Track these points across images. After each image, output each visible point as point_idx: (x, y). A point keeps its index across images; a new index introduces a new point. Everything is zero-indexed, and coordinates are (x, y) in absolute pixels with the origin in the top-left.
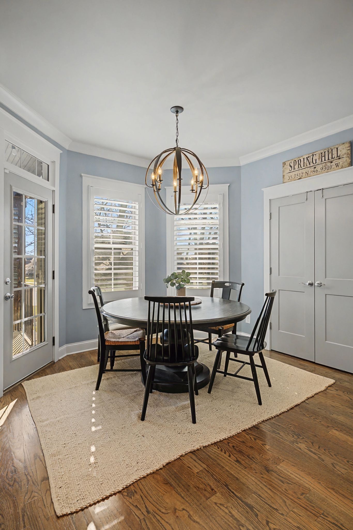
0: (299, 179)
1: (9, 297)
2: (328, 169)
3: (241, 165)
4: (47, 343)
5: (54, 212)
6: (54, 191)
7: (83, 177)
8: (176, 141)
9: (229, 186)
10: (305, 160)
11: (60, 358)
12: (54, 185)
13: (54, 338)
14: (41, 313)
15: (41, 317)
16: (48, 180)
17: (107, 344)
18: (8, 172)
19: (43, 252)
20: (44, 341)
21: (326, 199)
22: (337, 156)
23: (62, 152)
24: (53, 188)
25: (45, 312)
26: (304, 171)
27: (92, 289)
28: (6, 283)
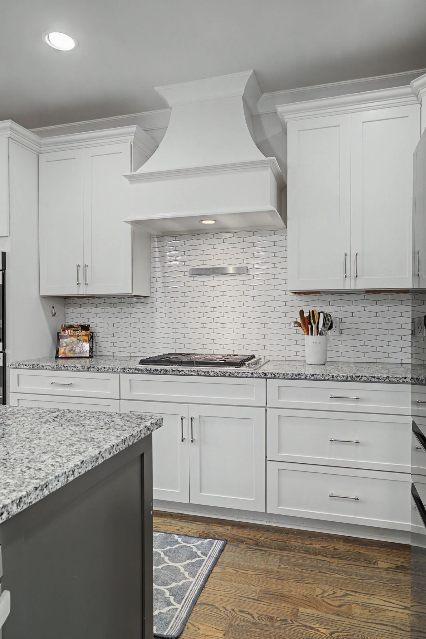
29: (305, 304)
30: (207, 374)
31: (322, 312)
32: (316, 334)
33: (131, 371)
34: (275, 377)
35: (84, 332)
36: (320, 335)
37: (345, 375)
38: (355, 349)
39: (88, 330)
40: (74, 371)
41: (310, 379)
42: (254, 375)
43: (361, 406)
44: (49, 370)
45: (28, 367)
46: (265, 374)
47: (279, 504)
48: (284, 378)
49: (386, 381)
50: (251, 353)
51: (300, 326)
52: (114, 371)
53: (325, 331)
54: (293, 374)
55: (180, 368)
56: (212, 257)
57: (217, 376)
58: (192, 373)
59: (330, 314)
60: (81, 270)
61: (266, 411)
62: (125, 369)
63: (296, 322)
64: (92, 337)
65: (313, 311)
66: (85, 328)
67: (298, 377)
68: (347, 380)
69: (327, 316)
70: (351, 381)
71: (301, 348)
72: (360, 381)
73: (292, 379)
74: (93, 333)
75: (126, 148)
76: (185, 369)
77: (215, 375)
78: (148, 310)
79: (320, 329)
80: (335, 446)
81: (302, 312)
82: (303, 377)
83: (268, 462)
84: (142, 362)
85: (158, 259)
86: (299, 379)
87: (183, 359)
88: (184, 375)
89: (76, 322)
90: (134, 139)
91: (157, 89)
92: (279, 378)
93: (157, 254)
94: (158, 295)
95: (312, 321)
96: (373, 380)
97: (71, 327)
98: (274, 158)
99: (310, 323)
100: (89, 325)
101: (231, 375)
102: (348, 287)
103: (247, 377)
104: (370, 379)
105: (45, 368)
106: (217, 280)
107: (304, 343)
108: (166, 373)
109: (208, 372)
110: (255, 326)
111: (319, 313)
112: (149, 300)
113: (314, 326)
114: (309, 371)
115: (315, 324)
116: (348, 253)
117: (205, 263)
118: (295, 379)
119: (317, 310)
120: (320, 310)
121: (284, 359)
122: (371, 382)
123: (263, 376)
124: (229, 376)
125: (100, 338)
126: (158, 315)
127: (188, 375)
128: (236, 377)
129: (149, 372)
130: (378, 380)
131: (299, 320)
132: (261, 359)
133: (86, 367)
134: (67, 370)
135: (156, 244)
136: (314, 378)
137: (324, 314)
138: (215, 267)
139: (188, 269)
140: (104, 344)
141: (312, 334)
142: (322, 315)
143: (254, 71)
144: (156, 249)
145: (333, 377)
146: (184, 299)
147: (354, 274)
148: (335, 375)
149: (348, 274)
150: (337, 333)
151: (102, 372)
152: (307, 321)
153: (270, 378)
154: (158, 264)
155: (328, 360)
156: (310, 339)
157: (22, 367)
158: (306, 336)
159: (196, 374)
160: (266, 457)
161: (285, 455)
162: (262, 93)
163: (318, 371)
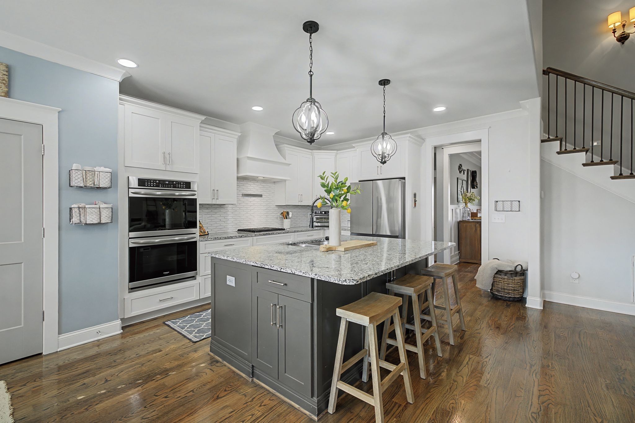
44: (223, 239)
45: (213, 239)
55: (273, 232)
60: (215, 192)
78: (224, 211)
108: (269, 234)
117: (248, 191)
138: (251, 194)
139: (241, 193)
146: (240, 206)
157: (209, 240)
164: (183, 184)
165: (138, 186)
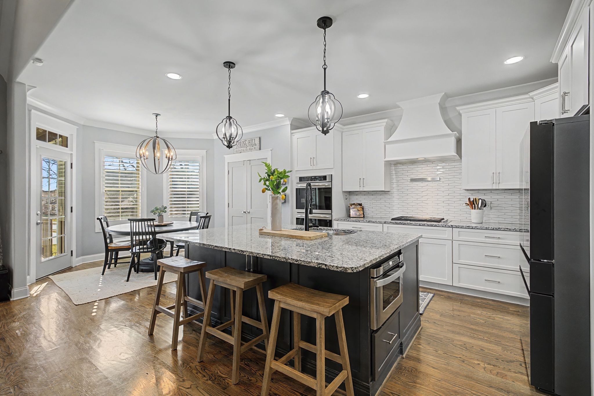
0: (240, 153)
1: (40, 223)
2: (251, 150)
3: (214, 138)
4: (67, 254)
5: (72, 168)
6: (72, 154)
7: (96, 144)
8: (156, 132)
9: (206, 151)
10: (243, 142)
11: (77, 265)
12: (72, 151)
13: (72, 251)
14: (62, 234)
15: (62, 237)
16: (67, 147)
17: (109, 248)
18: (39, 147)
19: (63, 194)
20: (65, 253)
21: (251, 166)
22: (255, 144)
23: (78, 127)
24: (71, 152)
25: (65, 234)
26: (242, 149)
27: (100, 217)
28: (37, 215)
29: (471, 195)
30: (424, 225)
31: (481, 199)
32: (477, 209)
33: (388, 223)
34: (457, 227)
35: (359, 207)
36: (480, 209)
37: (493, 227)
38: (499, 216)
39: (362, 206)
40: (363, 222)
41: (474, 229)
42: (447, 226)
43: (500, 241)
44: (351, 221)
45: (342, 220)
46: (452, 226)
47: (459, 282)
48: (461, 228)
49: (514, 230)
50: (442, 217)
51: (469, 205)
52: (380, 223)
53: (482, 208)
54: (466, 226)
55: (411, 222)
56: (421, 173)
57: (429, 226)
58: (417, 225)
59: (485, 199)
60: (362, 180)
61: (452, 242)
62: (386, 222)
63: (466, 203)
64: (363, 209)
65: (475, 199)
66: (360, 205)
67: (468, 227)
68: (493, 229)
69: (483, 201)
70: (496, 230)
71: (469, 215)
72: (500, 230)
73: (465, 228)
74: (363, 207)
75: (382, 129)
76: (413, 222)
77: (428, 225)
78: (389, 197)
79: (479, 207)
80: (487, 258)
81: (469, 199)
82: (471, 228)
83: (453, 264)
84: (393, 219)
85: (394, 175)
86: (469, 228)
87: (410, 219)
88: (413, 225)
89: (356, 202)
90: (386, 124)
91: (397, 103)
92: (459, 228)
93: (394, 172)
94: (394, 190)
95: (475, 203)
96: (507, 230)
97: (354, 204)
98: (456, 132)
99: (474, 204)
100: (362, 204)
101: (435, 226)
102: (494, 188)
103: (443, 227)
104: (506, 229)
105: (349, 221)
106: (424, 184)
107: (471, 213)
108: (404, 224)
109: (424, 224)
110: (443, 204)
111: (479, 199)
112: (390, 193)
113: (476, 205)
114: (474, 225)
115: (476, 204)
116: (495, 172)
117: (418, 176)
118: (467, 228)
119: (477, 198)
120: (479, 198)
121: (460, 220)
122: (506, 231)
123: (451, 226)
124: (434, 226)
125: (366, 209)
126: (394, 199)
127: (415, 225)
128: (438, 227)
129: (397, 224)
130: (510, 230)
131: (468, 202)
132: (448, 220)
133: (368, 221)
134: (360, 222)
135: (393, 168)
136: (476, 228)
137: (482, 200)
138: (423, 178)
139: (410, 178)
140: (368, 212)
141: (475, 209)
142: (480, 200)
143: (445, 93)
144: (393, 170)
145: (486, 228)
146: (408, 192)
147: (498, 182)
148: (487, 227)
149: (495, 182)
150: (489, 208)
151: (375, 223)
152: (472, 203)
153: (454, 228)
154: (394, 177)
155: (484, 221)
156: (473, 211)
157: (340, 220)
158: (472, 210)
159: (419, 225)
160: (453, 262)
161: (462, 261)
162: (448, 98)
163: (479, 226)
164: (322, 178)
165: (300, 181)
